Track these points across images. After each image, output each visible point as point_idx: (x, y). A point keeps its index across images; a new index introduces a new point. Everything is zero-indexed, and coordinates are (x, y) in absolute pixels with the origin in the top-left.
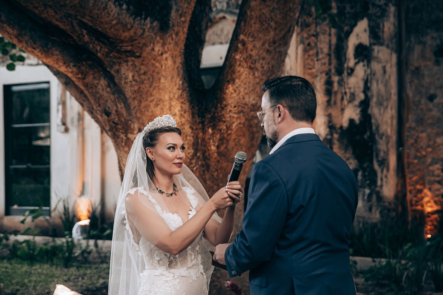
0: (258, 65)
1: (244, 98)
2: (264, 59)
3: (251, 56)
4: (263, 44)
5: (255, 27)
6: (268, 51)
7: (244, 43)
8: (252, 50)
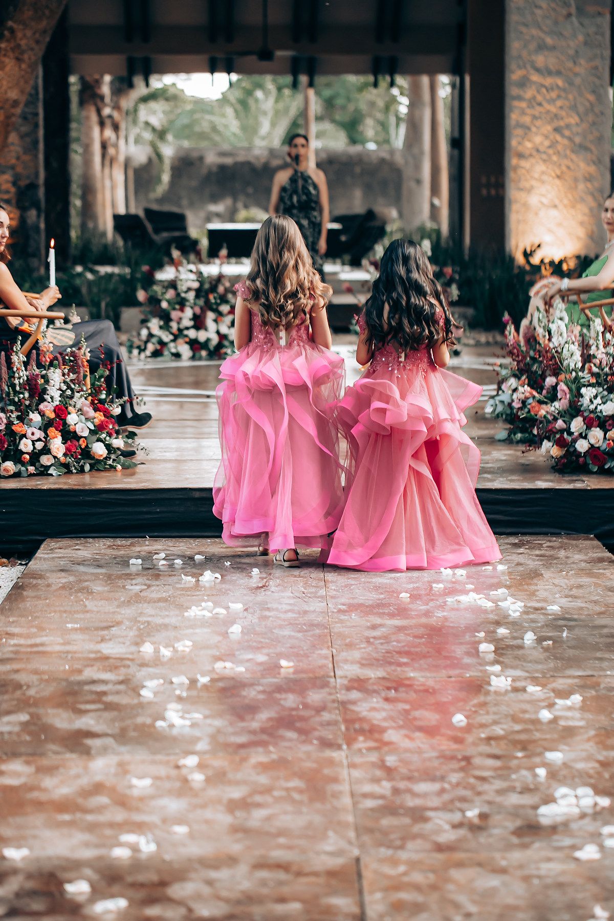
0: (26, 57)
1: (6, 92)
2: (32, 49)
3: (19, 46)
4: (34, 33)
5: (28, 13)
6: (37, 42)
7: (12, 31)
8: (21, 39)
